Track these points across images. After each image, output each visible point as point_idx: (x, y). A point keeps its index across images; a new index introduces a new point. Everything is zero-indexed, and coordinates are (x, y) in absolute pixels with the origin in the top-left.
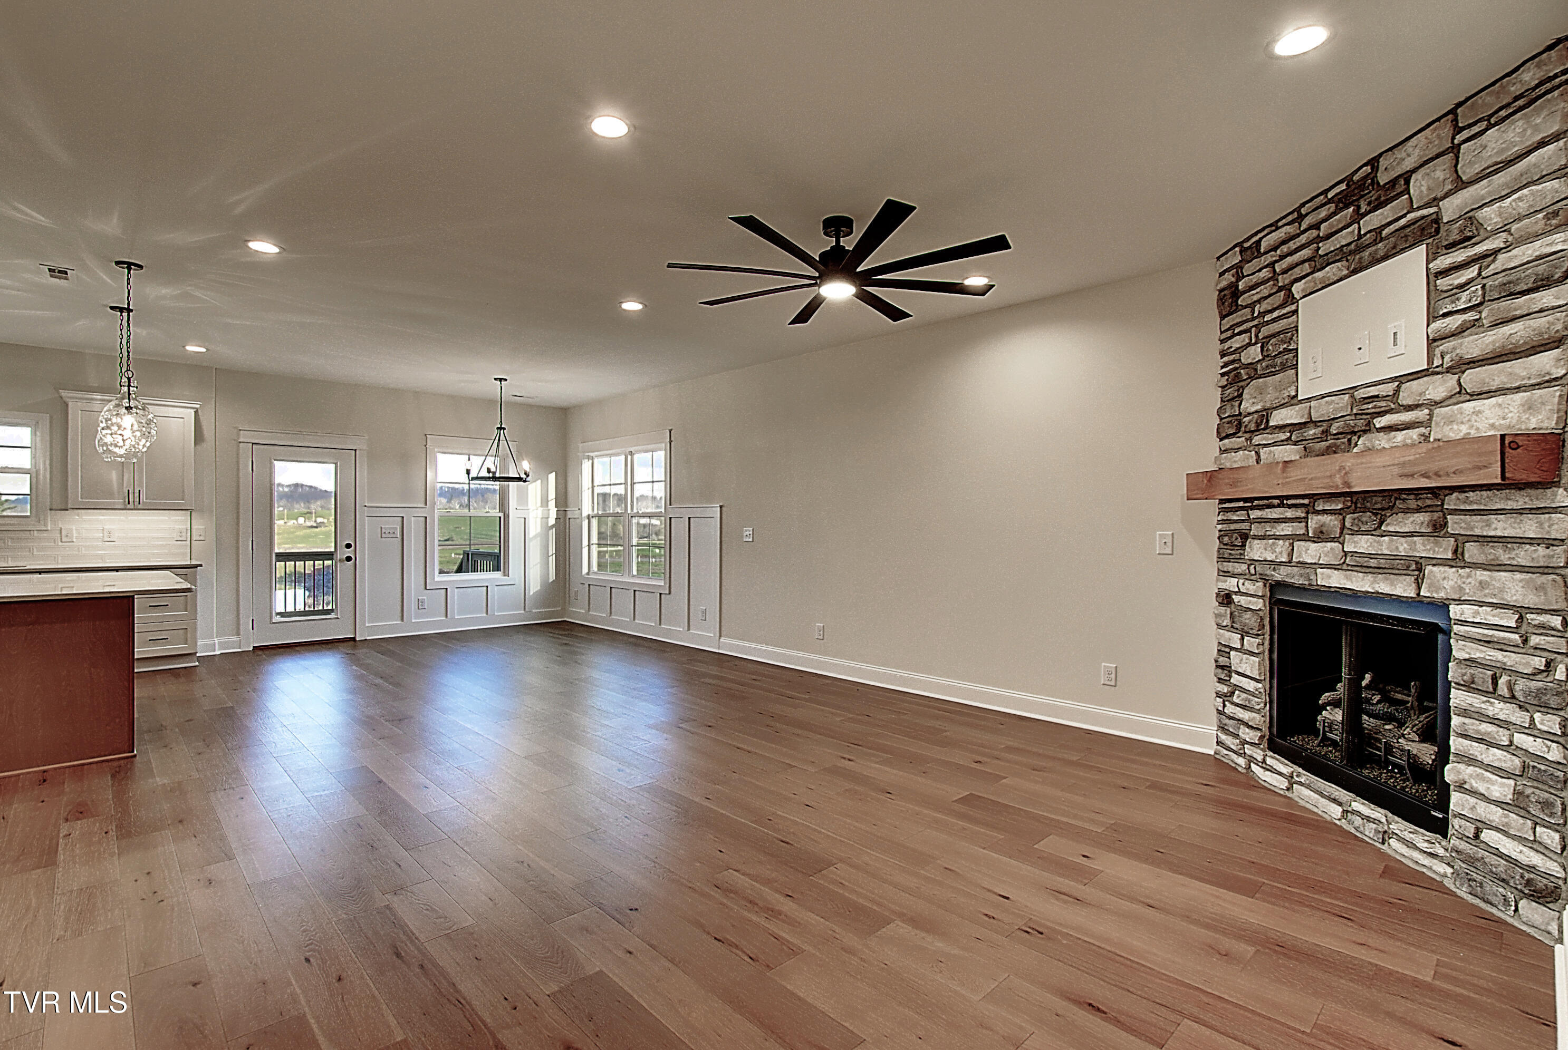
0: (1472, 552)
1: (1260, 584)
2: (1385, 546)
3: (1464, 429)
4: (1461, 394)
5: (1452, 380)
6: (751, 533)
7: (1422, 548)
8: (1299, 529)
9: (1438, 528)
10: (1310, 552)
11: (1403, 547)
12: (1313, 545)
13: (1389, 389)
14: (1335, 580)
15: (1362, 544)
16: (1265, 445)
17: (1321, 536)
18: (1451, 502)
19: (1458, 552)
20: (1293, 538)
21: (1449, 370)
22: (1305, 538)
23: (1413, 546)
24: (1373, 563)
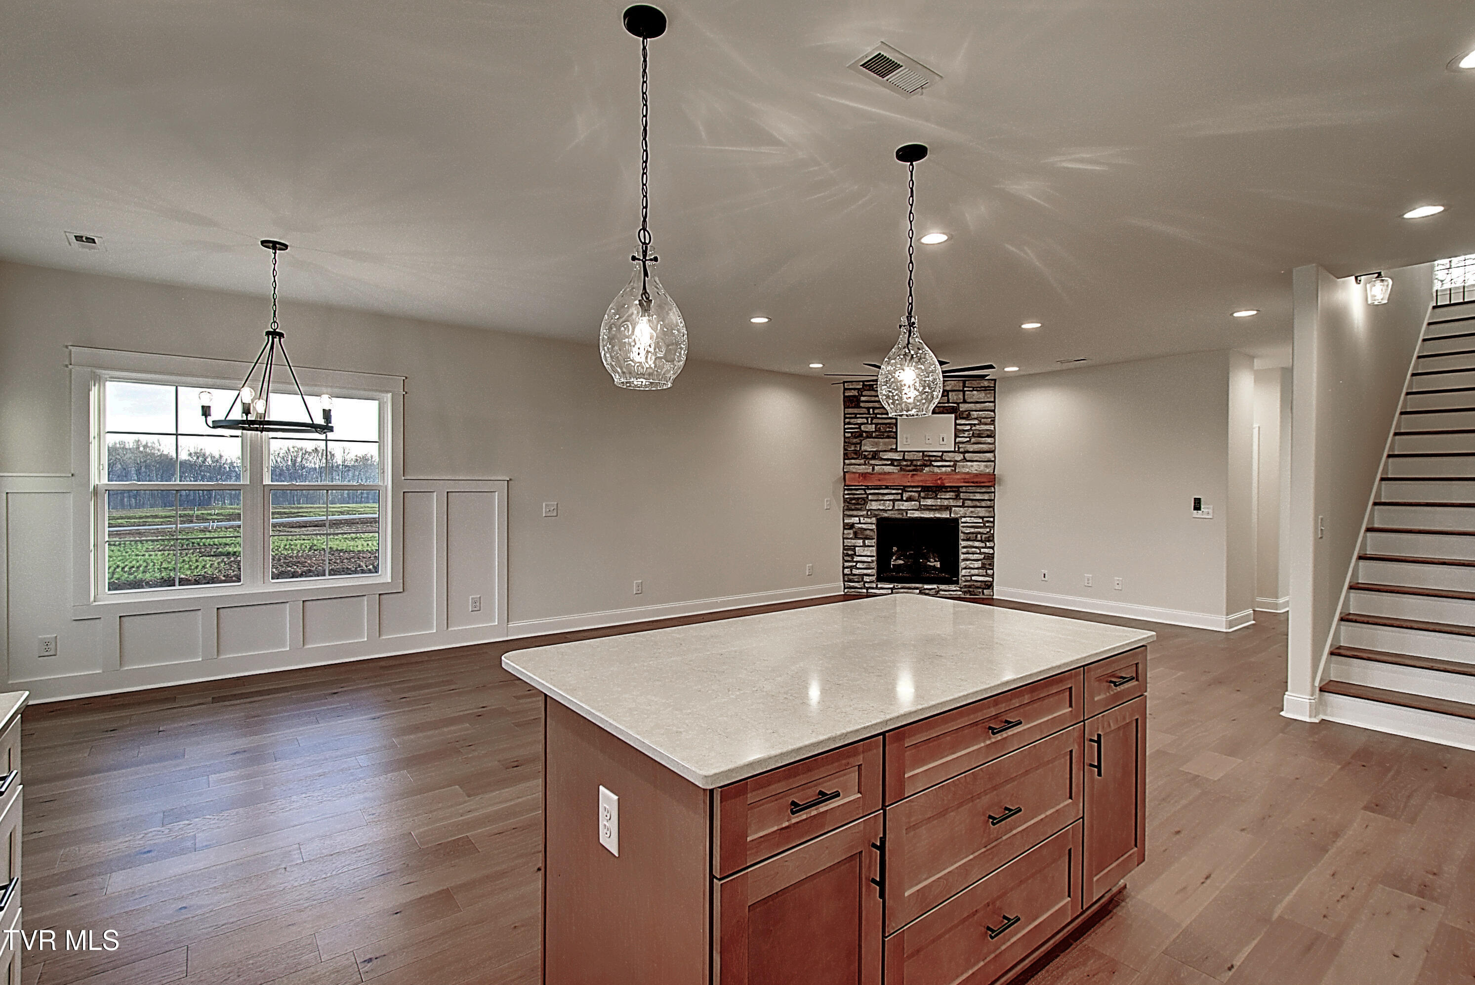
0: (968, 503)
1: (874, 519)
2: (939, 502)
3: (967, 470)
4: (965, 460)
5: (962, 455)
6: (555, 507)
7: (952, 503)
8: (899, 497)
9: (957, 497)
10: (905, 505)
11: (946, 503)
12: (906, 503)
13: (940, 454)
14: (917, 514)
15: (929, 502)
16: (877, 465)
17: (910, 499)
18: (961, 490)
19: (963, 503)
20: (894, 501)
21: (961, 453)
22: (902, 500)
23: (949, 502)
24: (934, 508)
